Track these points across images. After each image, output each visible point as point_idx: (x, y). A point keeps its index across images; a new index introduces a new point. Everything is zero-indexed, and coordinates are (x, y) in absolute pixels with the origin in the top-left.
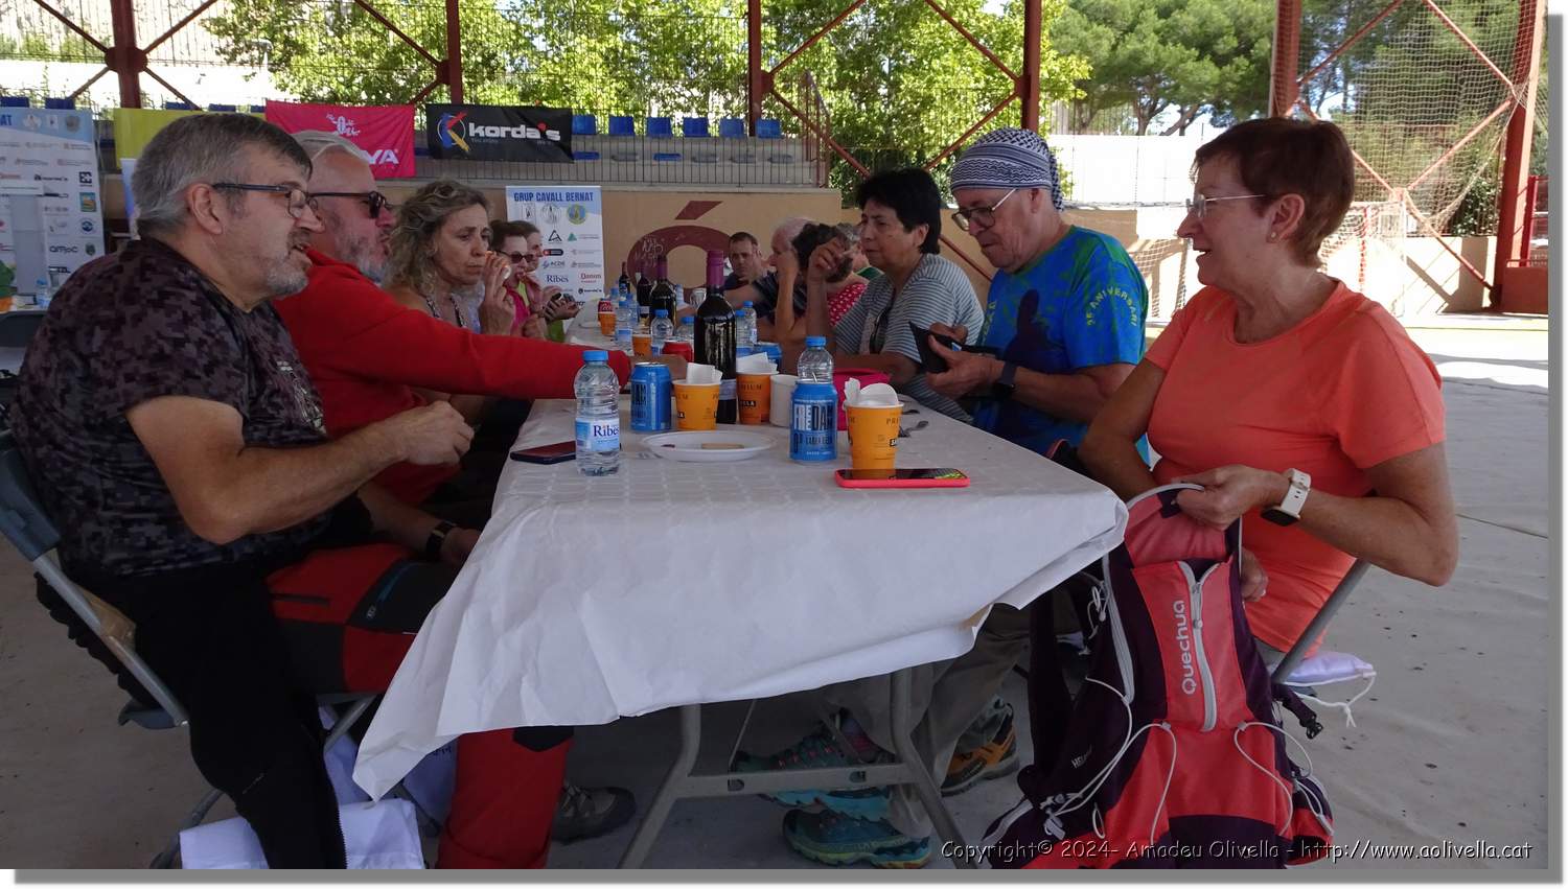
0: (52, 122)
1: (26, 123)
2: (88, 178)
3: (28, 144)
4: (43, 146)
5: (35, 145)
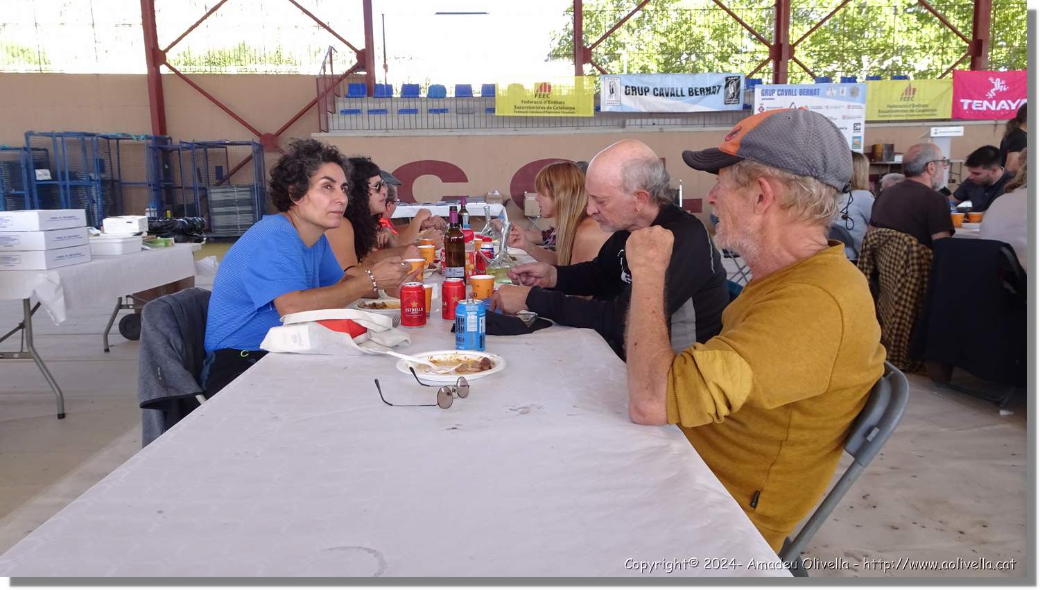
0: (843, 92)
1: (828, 93)
2: (858, 127)
3: (827, 107)
4: (836, 107)
5: (831, 107)
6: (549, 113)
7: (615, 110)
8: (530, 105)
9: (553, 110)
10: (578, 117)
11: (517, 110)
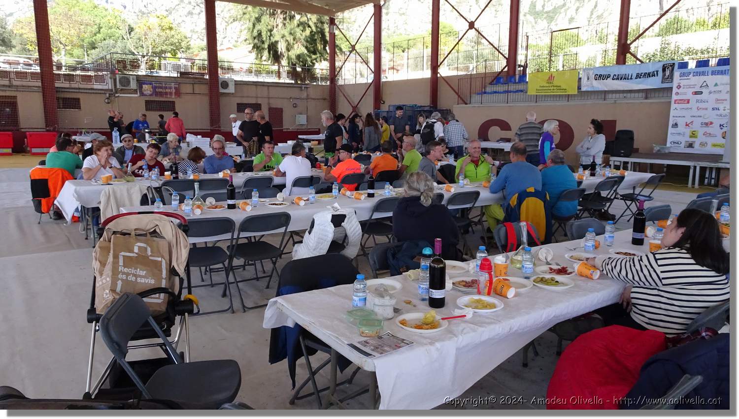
6: (553, 92)
7: (589, 89)
8: (544, 88)
9: (555, 91)
10: (569, 95)
11: (537, 91)
